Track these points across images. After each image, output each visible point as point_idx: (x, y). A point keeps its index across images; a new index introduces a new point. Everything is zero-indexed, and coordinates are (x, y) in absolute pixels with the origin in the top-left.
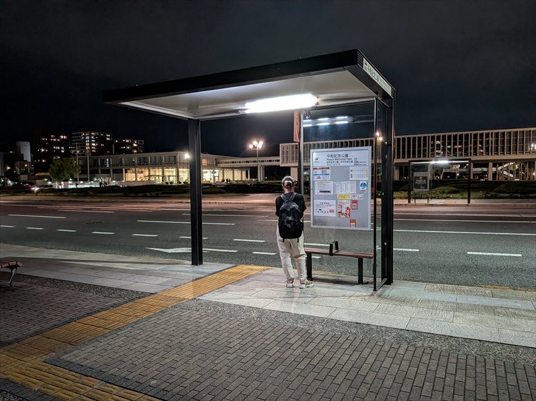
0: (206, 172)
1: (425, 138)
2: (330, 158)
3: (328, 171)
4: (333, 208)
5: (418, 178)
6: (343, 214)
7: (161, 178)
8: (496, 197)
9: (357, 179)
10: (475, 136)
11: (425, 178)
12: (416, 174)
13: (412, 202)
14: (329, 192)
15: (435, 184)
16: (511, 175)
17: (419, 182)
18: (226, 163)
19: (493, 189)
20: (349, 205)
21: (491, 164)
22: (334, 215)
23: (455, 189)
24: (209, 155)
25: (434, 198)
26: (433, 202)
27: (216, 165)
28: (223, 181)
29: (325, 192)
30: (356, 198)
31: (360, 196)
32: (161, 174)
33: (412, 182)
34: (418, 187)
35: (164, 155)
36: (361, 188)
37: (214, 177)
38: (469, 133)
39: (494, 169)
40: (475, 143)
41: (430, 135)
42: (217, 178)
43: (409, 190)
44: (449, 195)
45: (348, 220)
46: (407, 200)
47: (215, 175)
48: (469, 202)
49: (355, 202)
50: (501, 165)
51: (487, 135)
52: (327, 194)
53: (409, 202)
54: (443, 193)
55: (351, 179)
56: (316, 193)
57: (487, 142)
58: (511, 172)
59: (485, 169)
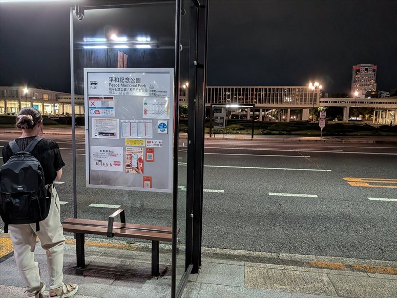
0: (48, 106)
1: (220, 89)
2: (114, 82)
3: (111, 103)
4: (120, 159)
5: (217, 118)
6: (133, 168)
7: (3, 109)
8: (270, 134)
9: (154, 116)
10: (253, 89)
11: (222, 118)
12: (216, 115)
13: (213, 136)
14: (112, 134)
15: (229, 122)
16: (273, 118)
17: (218, 121)
18: (65, 98)
19: (266, 127)
20: (141, 155)
21: (261, 110)
22: (120, 169)
23: (241, 127)
24: (50, 91)
25: (228, 133)
26: (228, 136)
27: (57, 100)
28: (63, 113)
29: (106, 134)
30: (152, 146)
31: (158, 142)
32: (3, 106)
33: (213, 120)
34: (217, 124)
35: (6, 89)
36: (159, 131)
37: (55, 110)
38: (249, 87)
39: (263, 113)
40: (252, 95)
41: (224, 87)
42: (57, 111)
43: (211, 127)
44: (238, 131)
45: (140, 178)
46: (209, 135)
47: (56, 108)
48: (252, 137)
49: (151, 150)
50: (267, 110)
51: (260, 89)
52: (109, 137)
53: (210, 136)
54: (234, 130)
55: (144, 116)
56: (93, 136)
57: (260, 95)
58: (274, 116)
59: (257, 113)
